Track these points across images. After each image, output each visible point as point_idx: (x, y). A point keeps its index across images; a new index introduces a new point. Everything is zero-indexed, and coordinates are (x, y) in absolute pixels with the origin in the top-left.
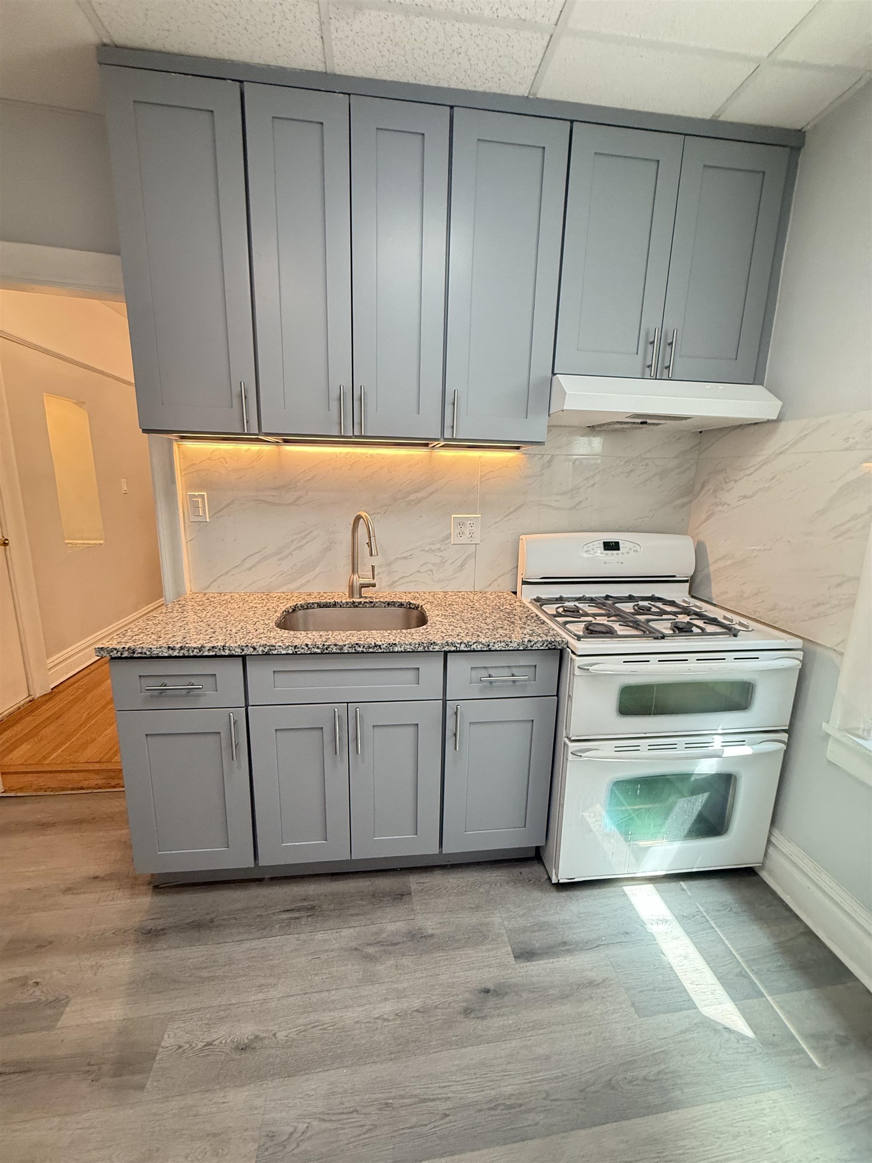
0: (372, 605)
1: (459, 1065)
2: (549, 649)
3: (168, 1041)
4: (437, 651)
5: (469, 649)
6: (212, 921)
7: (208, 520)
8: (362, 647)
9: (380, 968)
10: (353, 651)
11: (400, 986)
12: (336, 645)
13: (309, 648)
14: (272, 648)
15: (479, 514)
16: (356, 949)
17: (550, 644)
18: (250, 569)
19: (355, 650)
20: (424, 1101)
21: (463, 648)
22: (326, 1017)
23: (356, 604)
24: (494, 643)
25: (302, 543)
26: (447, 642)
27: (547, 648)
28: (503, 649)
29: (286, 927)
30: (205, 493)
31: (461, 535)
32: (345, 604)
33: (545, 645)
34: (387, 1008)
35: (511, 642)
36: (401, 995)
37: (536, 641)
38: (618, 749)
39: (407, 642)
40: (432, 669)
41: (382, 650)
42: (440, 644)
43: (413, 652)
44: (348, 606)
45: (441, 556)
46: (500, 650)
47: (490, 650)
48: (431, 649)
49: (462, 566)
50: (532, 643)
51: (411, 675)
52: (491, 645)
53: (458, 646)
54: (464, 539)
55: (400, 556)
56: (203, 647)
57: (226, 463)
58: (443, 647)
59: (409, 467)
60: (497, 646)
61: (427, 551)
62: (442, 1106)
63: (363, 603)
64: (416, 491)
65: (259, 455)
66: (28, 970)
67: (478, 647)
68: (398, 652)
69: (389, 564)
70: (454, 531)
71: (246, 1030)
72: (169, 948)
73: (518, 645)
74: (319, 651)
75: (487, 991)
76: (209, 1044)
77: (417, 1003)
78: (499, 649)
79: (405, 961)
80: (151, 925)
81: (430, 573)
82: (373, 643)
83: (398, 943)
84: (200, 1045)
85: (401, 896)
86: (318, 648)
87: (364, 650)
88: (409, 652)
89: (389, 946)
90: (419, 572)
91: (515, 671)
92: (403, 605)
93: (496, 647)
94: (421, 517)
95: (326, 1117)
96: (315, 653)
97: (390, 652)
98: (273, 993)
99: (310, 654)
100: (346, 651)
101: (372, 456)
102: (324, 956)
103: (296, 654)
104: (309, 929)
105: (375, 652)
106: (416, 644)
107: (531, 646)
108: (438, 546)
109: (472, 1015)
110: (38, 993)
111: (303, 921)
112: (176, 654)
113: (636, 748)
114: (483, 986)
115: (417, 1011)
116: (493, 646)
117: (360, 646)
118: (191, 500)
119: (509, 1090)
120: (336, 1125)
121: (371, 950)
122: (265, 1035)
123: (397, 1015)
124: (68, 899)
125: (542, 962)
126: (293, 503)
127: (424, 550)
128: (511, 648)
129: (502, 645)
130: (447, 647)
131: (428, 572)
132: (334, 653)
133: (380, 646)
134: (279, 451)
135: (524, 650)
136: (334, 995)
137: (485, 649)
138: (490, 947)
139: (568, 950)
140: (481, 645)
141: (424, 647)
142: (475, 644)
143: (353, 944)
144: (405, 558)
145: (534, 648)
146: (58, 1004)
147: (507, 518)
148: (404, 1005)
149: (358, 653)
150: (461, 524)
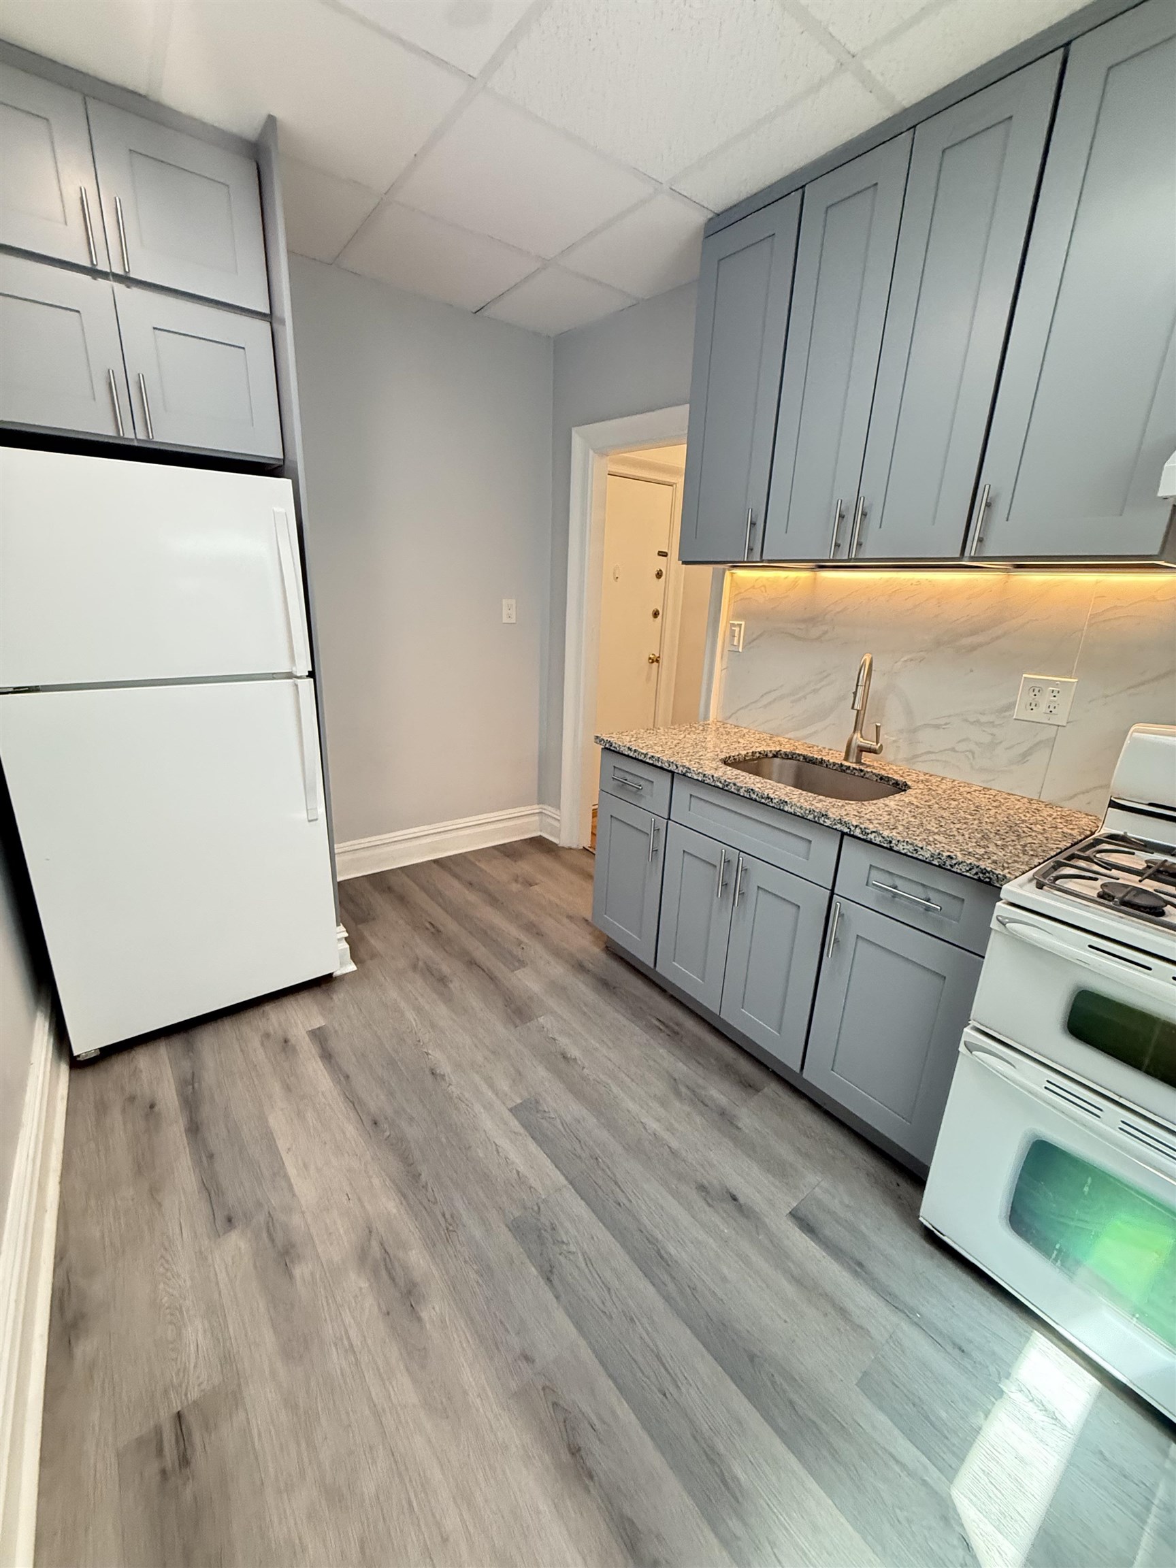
0: (862, 774)
1: (658, 1199)
2: (979, 880)
3: (541, 1020)
4: (827, 826)
5: (865, 837)
6: (614, 988)
7: (740, 650)
8: (756, 794)
9: (677, 1104)
10: (748, 796)
11: (676, 1125)
12: (735, 785)
13: (714, 780)
14: (688, 771)
15: (1075, 678)
16: (675, 1080)
17: (982, 873)
18: (765, 706)
19: (750, 795)
20: (616, 1183)
21: (857, 833)
22: (615, 1089)
23: (844, 768)
24: (898, 841)
25: (818, 686)
26: (840, 819)
27: (976, 877)
28: (909, 854)
29: (649, 1027)
30: (743, 623)
31: (1033, 706)
32: (832, 766)
33: (974, 871)
34: (654, 1125)
35: (922, 848)
36: (670, 1129)
37: (960, 860)
38: (1051, 1087)
39: (798, 804)
40: (825, 848)
41: (773, 805)
42: (832, 820)
43: (802, 817)
44: (834, 768)
45: (992, 734)
46: (905, 855)
47: (891, 849)
48: (822, 822)
49: (1025, 756)
50: (954, 862)
51: (802, 846)
52: (893, 842)
53: (853, 828)
54: (1038, 714)
55: (931, 722)
56: (647, 754)
57: (766, 591)
58: (835, 824)
59: (968, 599)
60: (902, 847)
61: (972, 723)
62: (624, 1201)
63: (851, 768)
64: (973, 633)
65: (795, 582)
66: (526, 940)
67: (877, 839)
68: (787, 812)
69: (915, 730)
70: (1022, 698)
71: (574, 1052)
72: (583, 982)
73: (932, 856)
74: (721, 786)
75: (734, 1199)
76: (554, 1039)
77: (675, 1144)
78: (903, 852)
79: (698, 1119)
80: (586, 964)
81: (970, 755)
82: (766, 794)
83: (706, 1106)
84: (551, 1036)
85: (749, 1086)
86: (721, 782)
87: (757, 799)
88: (798, 816)
89: (699, 1101)
90: (953, 750)
91: (931, 895)
92: (899, 785)
93: (900, 848)
94: (972, 671)
95: (565, 1125)
96: (718, 787)
97: (779, 809)
98: (604, 1051)
99: (714, 786)
100: (742, 794)
101: (919, 582)
102: (652, 1063)
103: (703, 782)
104: (661, 1042)
105: (766, 805)
106: (806, 810)
107: (951, 866)
108: (991, 718)
109: (703, 1194)
110: (520, 953)
111: (661, 1034)
112: (631, 754)
113: (1095, 1112)
114: (735, 1193)
115: (669, 1147)
116: (897, 845)
117: (754, 793)
118: (731, 628)
119: (672, 1251)
120: (564, 1133)
121: (683, 1090)
122: (579, 1062)
123: (655, 1134)
124: (565, 921)
125: (813, 1244)
126: (818, 638)
127: (966, 720)
128: (920, 857)
129: (908, 847)
130: (839, 825)
131: (967, 753)
132: (732, 792)
133: (772, 799)
134: (815, 579)
135: (939, 866)
136: (633, 1086)
137: (885, 845)
138: (777, 1183)
139: (856, 1271)
140: (881, 838)
141: (815, 817)
142: (874, 834)
143: (676, 1076)
144: (937, 727)
145: (954, 870)
146: (522, 964)
147: (1132, 691)
148: (666, 1135)
149: (751, 799)
150: (1036, 689)
